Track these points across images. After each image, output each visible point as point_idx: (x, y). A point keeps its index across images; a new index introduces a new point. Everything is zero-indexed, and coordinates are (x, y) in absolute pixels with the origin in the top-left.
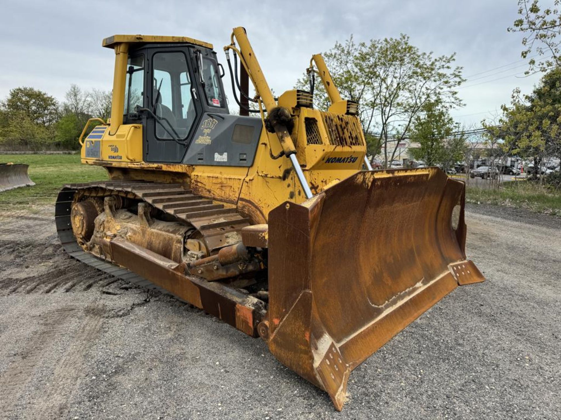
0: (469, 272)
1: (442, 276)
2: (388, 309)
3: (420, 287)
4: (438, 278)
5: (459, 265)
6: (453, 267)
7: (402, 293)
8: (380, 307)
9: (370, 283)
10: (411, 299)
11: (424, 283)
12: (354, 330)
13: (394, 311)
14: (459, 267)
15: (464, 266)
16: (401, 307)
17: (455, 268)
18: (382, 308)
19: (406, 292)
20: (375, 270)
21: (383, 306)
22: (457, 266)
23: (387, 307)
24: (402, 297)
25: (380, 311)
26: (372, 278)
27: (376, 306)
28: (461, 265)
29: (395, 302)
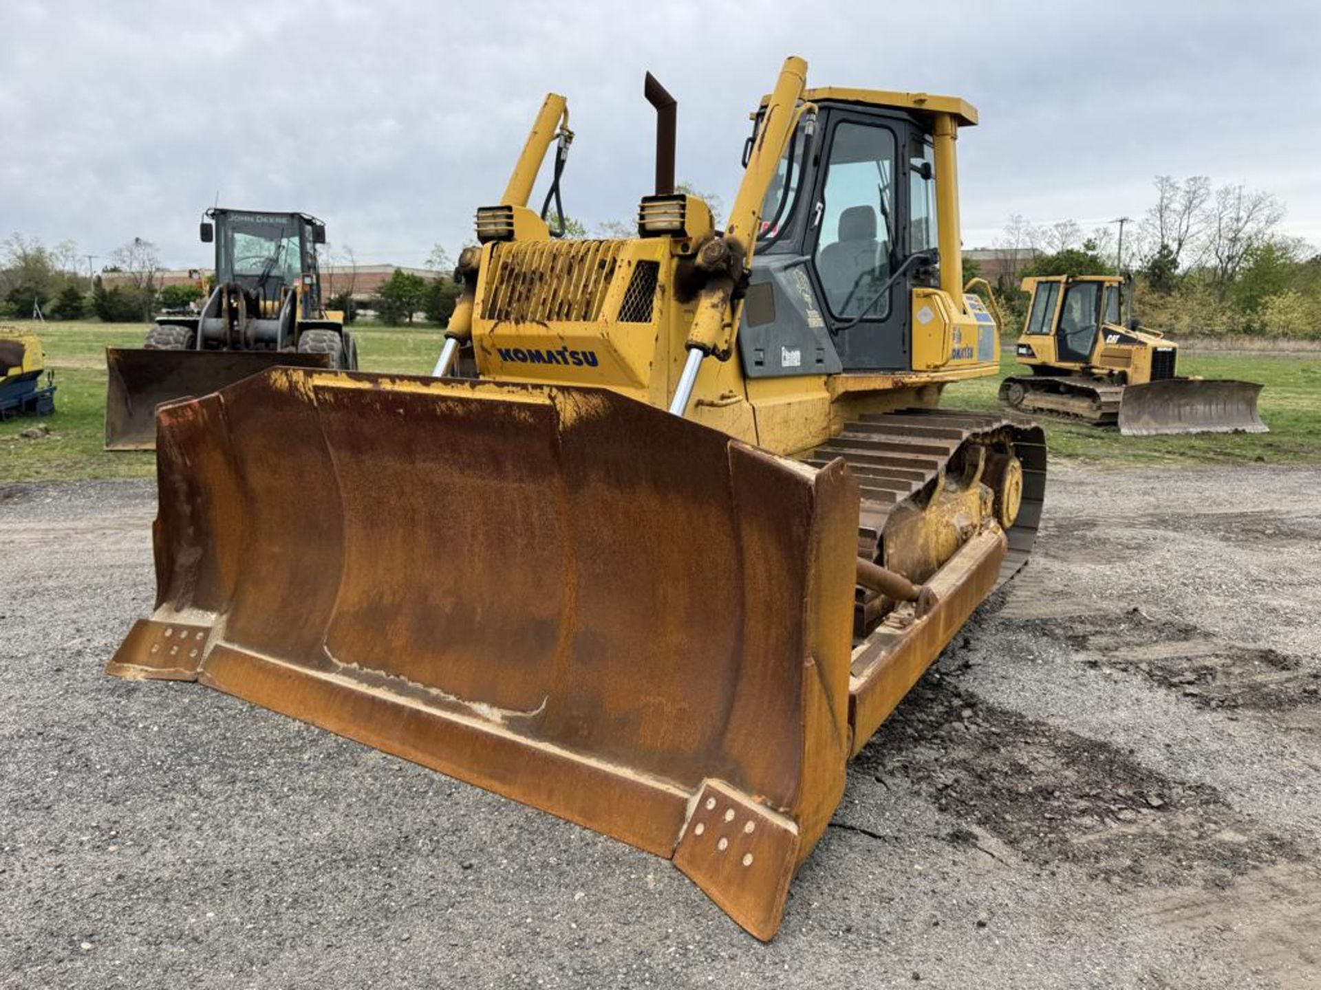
0: (748, 860)
1: (626, 773)
2: (346, 678)
3: (487, 720)
4: (592, 762)
5: (736, 806)
6: (710, 793)
7: (410, 684)
8: (335, 660)
9: (352, 610)
10: (418, 712)
11: (511, 724)
12: (263, 648)
13: (351, 692)
14: (730, 815)
15: (750, 827)
16: (373, 699)
17: (711, 804)
18: (337, 667)
19: (428, 693)
20: (381, 595)
21: (342, 665)
22: (725, 803)
23: (347, 673)
24: (402, 690)
25: (325, 665)
26: (365, 605)
27: (329, 654)
28: (744, 815)
29: (375, 682)
